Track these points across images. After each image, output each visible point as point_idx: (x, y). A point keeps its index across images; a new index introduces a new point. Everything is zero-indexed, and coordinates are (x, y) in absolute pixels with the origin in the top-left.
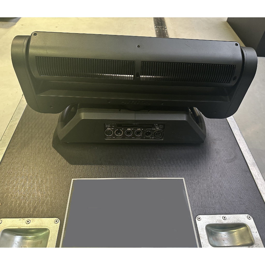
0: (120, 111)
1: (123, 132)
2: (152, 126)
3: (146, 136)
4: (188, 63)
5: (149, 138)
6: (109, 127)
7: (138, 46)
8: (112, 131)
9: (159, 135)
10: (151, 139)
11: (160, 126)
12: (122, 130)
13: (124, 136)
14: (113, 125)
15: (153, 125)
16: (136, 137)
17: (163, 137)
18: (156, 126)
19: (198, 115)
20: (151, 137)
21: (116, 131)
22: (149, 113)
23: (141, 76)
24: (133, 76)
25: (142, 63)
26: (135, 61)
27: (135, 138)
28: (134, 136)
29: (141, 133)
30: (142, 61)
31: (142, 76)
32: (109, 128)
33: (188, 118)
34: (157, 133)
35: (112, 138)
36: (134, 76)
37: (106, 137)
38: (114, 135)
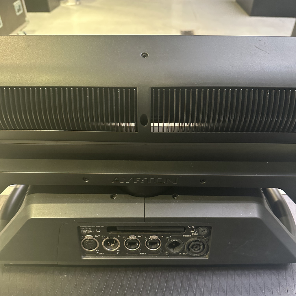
0: (112, 197)
1: (119, 243)
2: (183, 230)
3: (171, 250)
4: (266, 89)
5: (177, 255)
6: (90, 234)
7: (145, 55)
8: (96, 240)
9: (199, 249)
10: (182, 255)
11: (202, 229)
12: (118, 238)
13: (123, 252)
14: (98, 229)
15: (185, 228)
16: (148, 252)
17: (206, 253)
18: (192, 229)
19: (276, 199)
20: (182, 251)
21: (104, 241)
22: (175, 203)
23: (152, 124)
24: (133, 124)
25: (154, 92)
26: (136, 88)
27: (147, 255)
28: (144, 249)
29: (160, 244)
30: (152, 88)
31: (156, 125)
32: (89, 236)
33: (263, 211)
34: (194, 245)
35: (98, 255)
36: (136, 125)
37: (84, 253)
38: (101, 249)
